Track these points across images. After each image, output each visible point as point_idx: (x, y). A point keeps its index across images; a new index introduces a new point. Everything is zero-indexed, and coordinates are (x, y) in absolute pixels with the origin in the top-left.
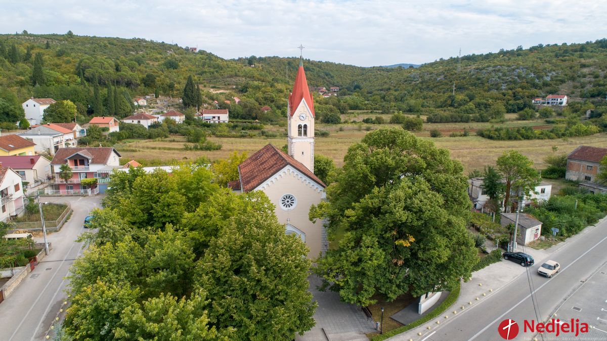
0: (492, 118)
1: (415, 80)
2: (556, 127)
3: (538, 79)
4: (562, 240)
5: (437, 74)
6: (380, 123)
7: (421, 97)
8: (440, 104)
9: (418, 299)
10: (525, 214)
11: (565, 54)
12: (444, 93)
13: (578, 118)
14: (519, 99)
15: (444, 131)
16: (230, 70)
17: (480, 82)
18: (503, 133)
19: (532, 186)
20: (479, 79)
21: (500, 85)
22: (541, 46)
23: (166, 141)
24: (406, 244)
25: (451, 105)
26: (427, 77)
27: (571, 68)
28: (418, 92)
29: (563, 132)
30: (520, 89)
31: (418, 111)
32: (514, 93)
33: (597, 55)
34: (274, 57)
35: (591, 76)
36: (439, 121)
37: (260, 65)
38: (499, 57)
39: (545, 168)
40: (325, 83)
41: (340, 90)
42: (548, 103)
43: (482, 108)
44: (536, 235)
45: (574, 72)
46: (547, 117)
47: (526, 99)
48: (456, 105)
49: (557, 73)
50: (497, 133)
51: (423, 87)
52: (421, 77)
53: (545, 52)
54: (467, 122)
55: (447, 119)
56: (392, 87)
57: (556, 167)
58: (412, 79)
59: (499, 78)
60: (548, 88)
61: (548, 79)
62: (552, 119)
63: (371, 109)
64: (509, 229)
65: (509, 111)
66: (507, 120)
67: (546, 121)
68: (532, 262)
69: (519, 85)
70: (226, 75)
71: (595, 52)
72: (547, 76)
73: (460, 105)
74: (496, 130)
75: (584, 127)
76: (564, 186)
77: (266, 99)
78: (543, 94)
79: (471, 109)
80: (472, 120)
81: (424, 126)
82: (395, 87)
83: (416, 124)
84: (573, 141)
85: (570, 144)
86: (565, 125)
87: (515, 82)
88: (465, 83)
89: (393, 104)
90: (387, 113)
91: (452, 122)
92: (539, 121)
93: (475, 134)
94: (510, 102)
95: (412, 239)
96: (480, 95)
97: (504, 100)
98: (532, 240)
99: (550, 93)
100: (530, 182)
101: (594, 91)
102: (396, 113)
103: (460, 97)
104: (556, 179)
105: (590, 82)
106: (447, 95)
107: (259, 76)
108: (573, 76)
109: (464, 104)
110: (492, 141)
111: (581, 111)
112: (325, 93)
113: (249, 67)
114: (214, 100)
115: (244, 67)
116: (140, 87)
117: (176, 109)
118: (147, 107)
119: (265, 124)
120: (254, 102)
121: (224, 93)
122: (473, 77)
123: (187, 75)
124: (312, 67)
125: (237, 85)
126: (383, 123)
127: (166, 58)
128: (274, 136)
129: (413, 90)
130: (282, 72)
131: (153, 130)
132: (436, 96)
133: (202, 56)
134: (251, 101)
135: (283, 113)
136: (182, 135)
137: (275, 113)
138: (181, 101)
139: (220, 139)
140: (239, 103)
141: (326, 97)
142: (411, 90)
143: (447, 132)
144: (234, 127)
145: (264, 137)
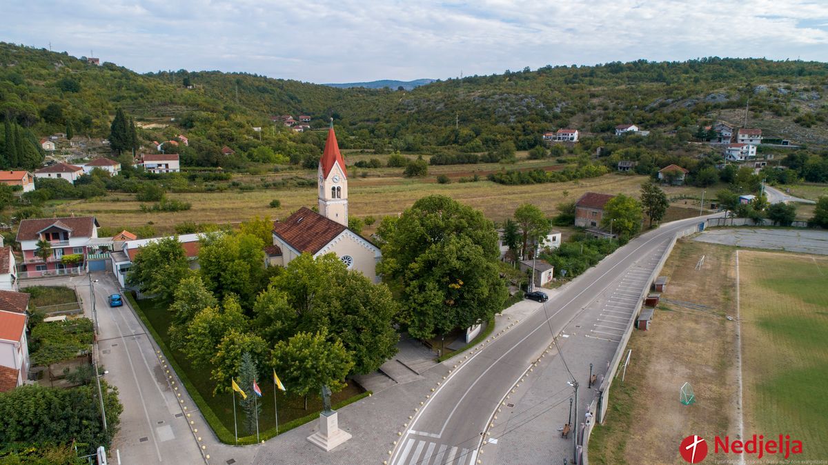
0: (502, 158)
1: (409, 108)
2: (567, 168)
3: (548, 110)
4: (569, 280)
5: (435, 102)
6: (376, 167)
7: (419, 131)
8: (442, 141)
9: (465, 331)
10: (540, 261)
11: (575, 80)
12: (446, 126)
13: (589, 157)
14: (529, 134)
15: (451, 175)
16: (160, 94)
17: (486, 113)
18: (515, 176)
19: (545, 235)
20: (484, 109)
21: (508, 117)
22: (549, 68)
23: (107, 201)
24: (457, 286)
25: (456, 142)
26: (424, 105)
27: (580, 98)
28: (414, 124)
29: (574, 173)
30: (530, 122)
31: (418, 150)
32: (523, 127)
33: (607, 81)
34: (214, 73)
35: (601, 108)
37: (201, 86)
38: (504, 81)
39: (557, 215)
40: (290, 110)
41: (312, 119)
42: (559, 138)
43: (490, 143)
44: (549, 278)
45: (584, 103)
46: (559, 156)
47: (537, 134)
48: (460, 141)
49: (567, 104)
50: (508, 176)
51: (420, 118)
52: (417, 105)
53: (554, 76)
54: (475, 162)
55: (452, 160)
56: (382, 118)
57: (566, 214)
58: (406, 107)
59: (507, 108)
60: (558, 121)
61: (558, 110)
62: (563, 158)
63: (360, 147)
64: (528, 273)
65: (520, 148)
66: (518, 160)
67: (558, 160)
68: (547, 298)
69: (528, 117)
70: (156, 101)
71: (605, 78)
72: (557, 107)
73: (465, 141)
74: (508, 173)
75: (594, 168)
76: (573, 233)
77: (222, 136)
78: (554, 128)
79: (478, 147)
80: (481, 160)
81: (429, 169)
82: (385, 117)
83: (420, 169)
84: (584, 183)
85: (581, 187)
86: (576, 165)
87: (523, 114)
88: (469, 115)
89: (386, 140)
90: (381, 153)
92: (551, 160)
93: (486, 178)
94: (520, 138)
95: (461, 283)
96: (486, 129)
97: (513, 135)
98: (547, 282)
99: (561, 127)
100: (542, 231)
101: (604, 124)
102: (393, 154)
103: (465, 131)
104: (567, 226)
105: (600, 115)
106: (449, 128)
107: (205, 104)
108: (583, 107)
109: (470, 140)
110: (504, 187)
111: (592, 148)
112: (294, 125)
113: (187, 90)
114: (152, 141)
115: (178, 89)
116: (39, 124)
117: (101, 155)
118: (57, 152)
119: (232, 172)
120: (209, 141)
121: (159, 129)
122: (478, 106)
123: (95, 100)
124: (269, 87)
125: (176, 117)
126: (379, 167)
127: (56, 75)
128: (250, 189)
129: (408, 121)
130: (229, 95)
131: (82, 187)
132: (437, 130)
133: (112, 72)
134: (204, 140)
135: (250, 156)
136: (125, 191)
137: (241, 157)
138: (106, 142)
139: (183, 195)
140: (191, 144)
141: (297, 130)
142: (406, 122)
143: (456, 176)
144: (192, 178)
145: (238, 190)
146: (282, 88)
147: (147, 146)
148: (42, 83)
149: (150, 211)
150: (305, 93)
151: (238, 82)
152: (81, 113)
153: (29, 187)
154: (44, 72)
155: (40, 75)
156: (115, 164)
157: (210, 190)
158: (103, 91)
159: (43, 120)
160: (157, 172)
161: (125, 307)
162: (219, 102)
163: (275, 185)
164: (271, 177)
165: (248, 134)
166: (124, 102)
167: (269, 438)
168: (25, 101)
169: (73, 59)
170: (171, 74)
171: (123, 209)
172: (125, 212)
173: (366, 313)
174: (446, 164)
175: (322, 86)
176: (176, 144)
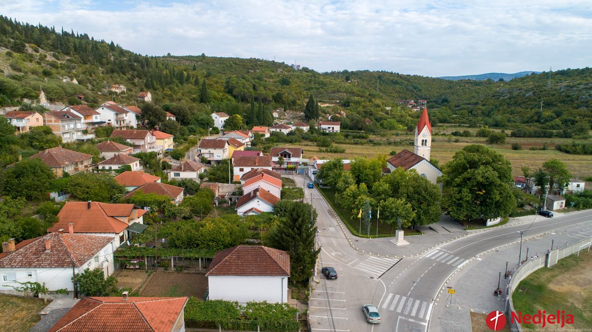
0: (576, 134)
1: (503, 95)
5: (526, 91)
6: (467, 136)
7: (508, 113)
8: (526, 120)
9: (486, 221)
12: (532, 109)
15: (525, 145)
16: (332, 86)
17: (569, 99)
18: (579, 148)
20: (568, 96)
21: (590, 102)
23: (302, 145)
24: (481, 193)
25: (538, 121)
26: (515, 93)
28: (505, 107)
31: (503, 126)
36: (522, 135)
37: (356, 81)
40: (413, 96)
41: (427, 102)
43: (569, 124)
44: (561, 206)
48: (542, 121)
50: (573, 148)
51: (511, 103)
52: (510, 93)
54: (549, 137)
55: (530, 134)
56: (480, 102)
58: (501, 94)
59: (590, 95)
63: (459, 122)
68: (552, 216)
70: (330, 90)
73: (547, 121)
74: (575, 145)
77: (366, 112)
79: (557, 125)
80: (555, 136)
81: (507, 139)
82: (483, 101)
83: (500, 138)
88: (554, 100)
89: (480, 118)
90: (474, 127)
91: (536, 137)
93: (554, 148)
96: (567, 112)
98: (559, 208)
102: (482, 128)
103: (547, 113)
106: (534, 111)
107: (358, 92)
109: (551, 120)
110: (568, 155)
112: (414, 106)
113: (347, 83)
114: (326, 114)
115: (342, 83)
116: (272, 103)
117: (299, 121)
118: (279, 118)
119: (369, 134)
120: (358, 115)
121: (330, 107)
122: (563, 94)
123: (297, 90)
124: (400, 80)
125: (340, 100)
126: (470, 136)
127: (278, 76)
128: (379, 144)
129: (500, 105)
130: (373, 86)
131: (291, 137)
132: (523, 111)
133: (306, 73)
134: (355, 114)
135: (382, 125)
136: (311, 141)
137: (376, 125)
138: (302, 114)
139: (341, 145)
140: (347, 116)
141: (415, 110)
142: (498, 106)
143: (529, 145)
144: (347, 136)
145: (373, 145)
146: (409, 81)
147: (323, 117)
148: (271, 80)
149: (323, 152)
150: (424, 84)
151: (379, 77)
152: (291, 97)
153: (267, 135)
154: (273, 74)
155: (271, 76)
156: (307, 126)
157: (356, 144)
158: (302, 84)
159: (274, 101)
160: (327, 132)
161: (314, 188)
162: (366, 90)
163: (395, 143)
164: (393, 139)
165: (382, 111)
166: (312, 91)
167: (373, 238)
168: (265, 90)
169: (287, 66)
170: (339, 73)
171: (310, 149)
172: (311, 151)
173: (425, 195)
174: (524, 137)
175: (438, 79)
176: (339, 116)
